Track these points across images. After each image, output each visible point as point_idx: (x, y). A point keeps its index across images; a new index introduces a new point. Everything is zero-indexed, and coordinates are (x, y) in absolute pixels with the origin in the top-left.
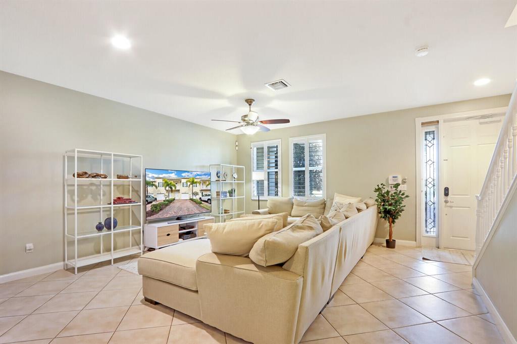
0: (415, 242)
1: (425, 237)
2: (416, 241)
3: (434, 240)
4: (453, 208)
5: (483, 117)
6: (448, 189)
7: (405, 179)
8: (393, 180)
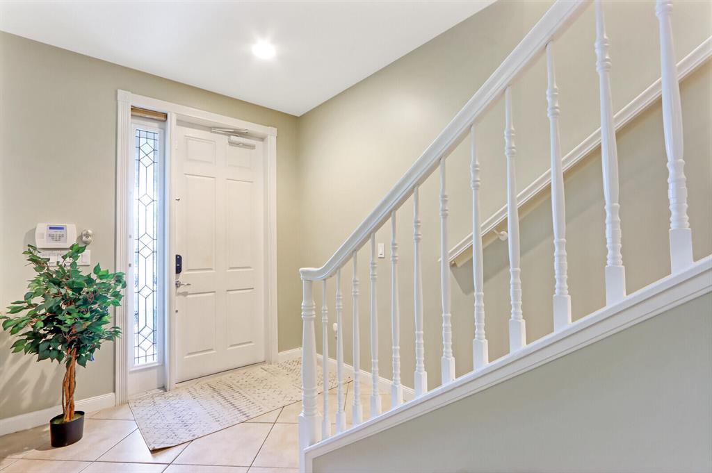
0: (112, 394)
1: (135, 372)
2: (114, 391)
3: (155, 372)
4: (189, 296)
5: (237, 133)
6: (180, 257)
7: (87, 235)
8: (51, 236)
